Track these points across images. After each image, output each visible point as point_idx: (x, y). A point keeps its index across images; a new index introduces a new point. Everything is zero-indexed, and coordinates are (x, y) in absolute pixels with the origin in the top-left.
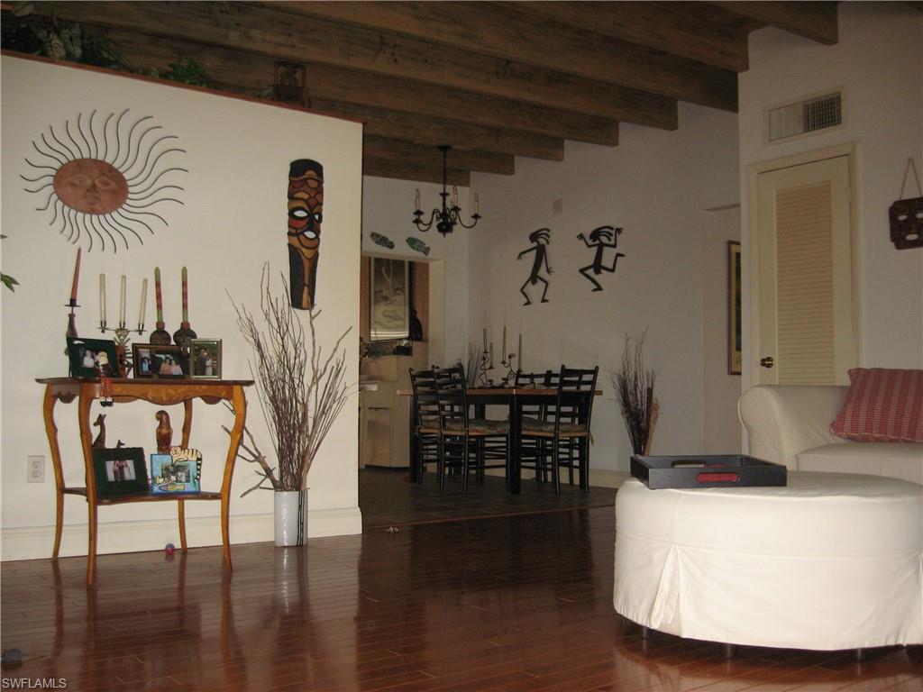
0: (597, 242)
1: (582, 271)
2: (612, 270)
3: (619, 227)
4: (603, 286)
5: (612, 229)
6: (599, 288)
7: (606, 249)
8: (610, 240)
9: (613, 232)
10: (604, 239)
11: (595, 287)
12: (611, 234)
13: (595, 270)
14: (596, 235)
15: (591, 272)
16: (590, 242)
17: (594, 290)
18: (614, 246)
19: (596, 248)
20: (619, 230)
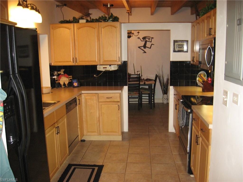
0: (145, 40)
1: (139, 47)
2: (150, 48)
3: (152, 37)
4: (146, 52)
5: (150, 37)
6: (145, 52)
7: (147, 42)
8: (149, 40)
9: (151, 38)
10: (147, 40)
11: (144, 52)
12: (150, 39)
13: (144, 47)
14: (144, 38)
15: (142, 48)
16: (142, 40)
17: (143, 53)
18: (151, 42)
19: (144, 42)
20: (152, 38)
